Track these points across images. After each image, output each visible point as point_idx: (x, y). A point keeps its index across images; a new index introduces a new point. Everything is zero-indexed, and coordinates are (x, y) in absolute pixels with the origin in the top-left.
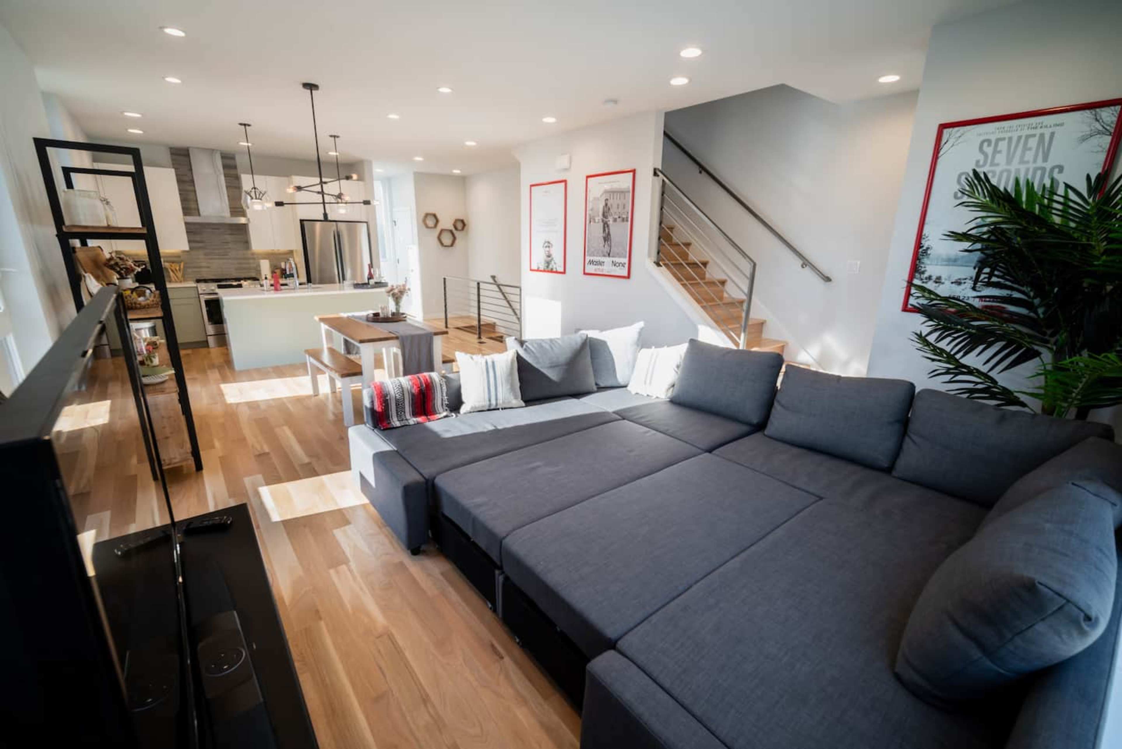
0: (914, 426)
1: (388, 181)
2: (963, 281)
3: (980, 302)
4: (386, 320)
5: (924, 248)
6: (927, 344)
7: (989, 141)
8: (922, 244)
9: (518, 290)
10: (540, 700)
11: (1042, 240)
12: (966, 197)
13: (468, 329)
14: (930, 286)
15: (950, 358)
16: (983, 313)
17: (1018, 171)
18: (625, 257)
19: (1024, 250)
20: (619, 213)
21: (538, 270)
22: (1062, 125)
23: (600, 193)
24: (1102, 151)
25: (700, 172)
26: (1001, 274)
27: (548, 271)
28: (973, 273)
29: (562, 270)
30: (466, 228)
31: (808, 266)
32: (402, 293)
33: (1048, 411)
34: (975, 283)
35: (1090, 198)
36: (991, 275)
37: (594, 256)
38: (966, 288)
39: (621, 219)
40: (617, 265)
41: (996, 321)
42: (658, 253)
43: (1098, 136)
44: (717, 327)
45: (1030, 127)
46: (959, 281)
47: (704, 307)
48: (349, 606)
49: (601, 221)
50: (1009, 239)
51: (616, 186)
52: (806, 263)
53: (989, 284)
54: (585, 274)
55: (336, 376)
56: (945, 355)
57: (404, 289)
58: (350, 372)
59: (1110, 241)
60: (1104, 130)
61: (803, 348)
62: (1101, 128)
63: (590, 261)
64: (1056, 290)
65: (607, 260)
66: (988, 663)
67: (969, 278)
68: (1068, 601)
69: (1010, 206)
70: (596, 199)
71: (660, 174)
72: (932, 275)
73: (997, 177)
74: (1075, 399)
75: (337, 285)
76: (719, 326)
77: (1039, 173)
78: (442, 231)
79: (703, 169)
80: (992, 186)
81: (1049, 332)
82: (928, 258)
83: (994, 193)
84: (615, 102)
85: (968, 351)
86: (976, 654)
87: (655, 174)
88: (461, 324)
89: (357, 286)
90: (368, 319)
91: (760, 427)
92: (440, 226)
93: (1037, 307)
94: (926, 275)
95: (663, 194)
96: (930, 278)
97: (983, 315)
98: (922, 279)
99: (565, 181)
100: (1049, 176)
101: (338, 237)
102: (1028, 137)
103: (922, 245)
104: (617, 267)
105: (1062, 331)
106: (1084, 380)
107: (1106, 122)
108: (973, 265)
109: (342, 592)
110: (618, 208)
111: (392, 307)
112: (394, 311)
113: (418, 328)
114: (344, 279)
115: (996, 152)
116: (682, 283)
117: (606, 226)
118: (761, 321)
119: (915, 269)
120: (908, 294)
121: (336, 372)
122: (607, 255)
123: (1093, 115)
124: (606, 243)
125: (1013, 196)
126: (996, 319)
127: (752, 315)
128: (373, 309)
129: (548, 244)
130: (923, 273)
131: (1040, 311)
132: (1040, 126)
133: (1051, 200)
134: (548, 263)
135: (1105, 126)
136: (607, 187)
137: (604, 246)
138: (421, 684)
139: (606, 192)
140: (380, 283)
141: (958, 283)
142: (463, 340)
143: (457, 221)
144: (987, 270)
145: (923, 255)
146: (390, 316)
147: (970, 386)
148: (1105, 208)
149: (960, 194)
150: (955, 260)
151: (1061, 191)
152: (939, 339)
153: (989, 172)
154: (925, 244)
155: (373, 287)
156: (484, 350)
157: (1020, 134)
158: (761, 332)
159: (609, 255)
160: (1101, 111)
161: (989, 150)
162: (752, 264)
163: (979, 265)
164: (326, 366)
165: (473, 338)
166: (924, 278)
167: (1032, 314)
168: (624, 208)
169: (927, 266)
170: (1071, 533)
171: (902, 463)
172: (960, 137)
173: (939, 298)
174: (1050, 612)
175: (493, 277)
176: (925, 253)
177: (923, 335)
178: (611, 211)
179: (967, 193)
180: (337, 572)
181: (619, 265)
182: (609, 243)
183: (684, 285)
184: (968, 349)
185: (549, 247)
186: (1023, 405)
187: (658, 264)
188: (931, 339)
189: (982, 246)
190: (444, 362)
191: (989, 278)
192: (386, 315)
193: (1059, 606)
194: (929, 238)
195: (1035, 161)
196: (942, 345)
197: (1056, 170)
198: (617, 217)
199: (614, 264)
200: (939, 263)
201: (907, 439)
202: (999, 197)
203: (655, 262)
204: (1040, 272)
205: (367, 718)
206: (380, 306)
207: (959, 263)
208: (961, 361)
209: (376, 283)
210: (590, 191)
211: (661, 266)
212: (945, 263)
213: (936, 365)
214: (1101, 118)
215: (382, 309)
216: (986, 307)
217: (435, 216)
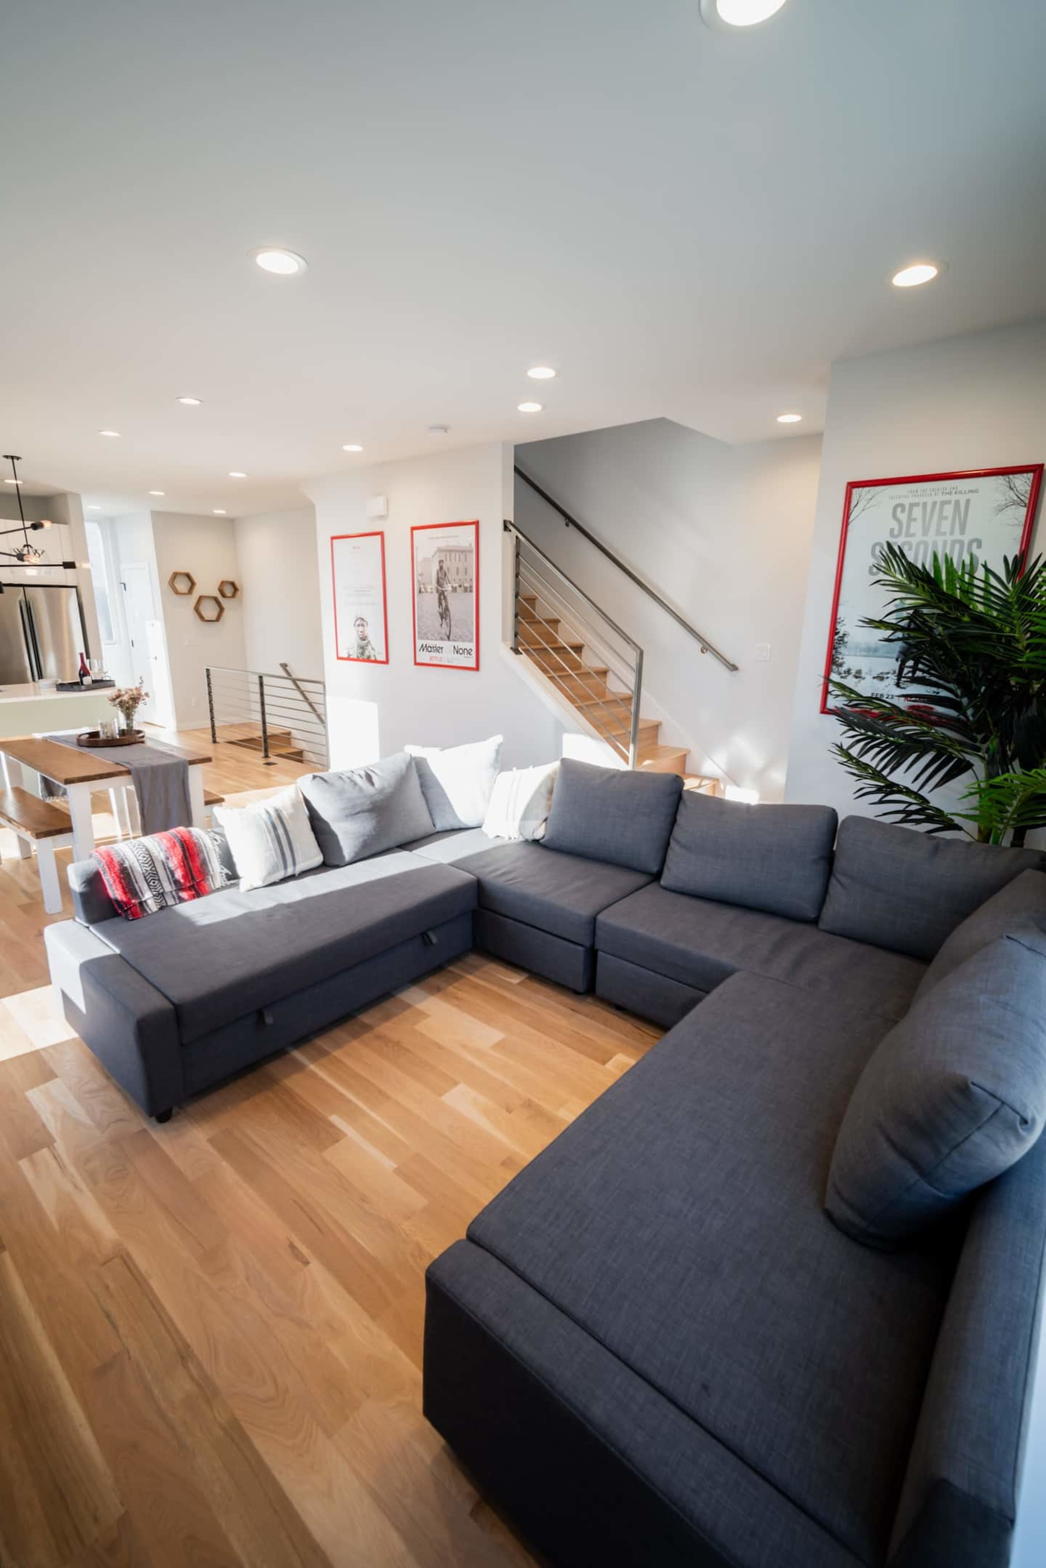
0: (840, 863)
1: (109, 524)
2: (885, 676)
3: (906, 702)
4: (111, 743)
5: (841, 634)
6: (850, 758)
7: (902, 506)
8: (837, 629)
9: (321, 686)
10: (366, 1320)
11: (965, 631)
12: (881, 573)
13: (247, 743)
14: (850, 682)
15: (876, 775)
16: (911, 717)
17: (935, 543)
18: (471, 641)
19: (946, 642)
20: (460, 580)
21: (348, 659)
22: (976, 491)
23: (433, 553)
24: (1019, 525)
25: (567, 525)
26: (926, 669)
27: (364, 660)
28: (896, 665)
29: (384, 659)
30: (239, 593)
31: (708, 652)
32: (135, 699)
33: (985, 836)
34: (899, 679)
35: (1009, 583)
36: (915, 669)
37: (428, 639)
38: (889, 684)
39: (462, 588)
40: (461, 651)
41: (924, 726)
42: (516, 636)
43: (1014, 507)
44: (599, 736)
45: (945, 491)
46: (881, 675)
47: (579, 708)
48: (53, 1219)
49: (435, 591)
50: (931, 629)
51: (452, 543)
52: (707, 647)
53: (914, 680)
54: (416, 664)
55: (28, 836)
56: (870, 771)
57: (140, 695)
58: (52, 828)
59: (1034, 634)
60: (1019, 500)
61: (709, 757)
62: (1016, 498)
63: (422, 646)
64: (983, 688)
65: (447, 645)
66: (927, 1187)
67: (892, 672)
68: (1003, 1103)
69: (930, 588)
70: (425, 560)
71: (511, 528)
72: (852, 667)
73: (914, 548)
74: (1010, 819)
75: (31, 684)
76: (601, 733)
77: (957, 546)
78: (201, 598)
79: (570, 520)
80: (909, 563)
81: (980, 737)
82: (845, 647)
83: (912, 571)
84: (445, 429)
85: (895, 766)
86: (912, 1176)
87: (506, 528)
88: (237, 736)
89: (61, 687)
90: (80, 743)
91: (657, 877)
92: (197, 593)
93: (966, 710)
94: (845, 668)
95: (517, 555)
96: (848, 672)
97: (910, 719)
98: (840, 674)
99: (381, 534)
100: (968, 551)
101: (28, 611)
102: (943, 503)
103: (837, 631)
104: (461, 654)
105: (993, 737)
106: (1019, 797)
107: (1020, 491)
108: (895, 656)
109: (40, 1196)
110: (458, 573)
111: (120, 722)
112: (124, 727)
113: (163, 754)
114: (41, 676)
115: (911, 519)
116: (549, 675)
117: (442, 597)
118: (656, 724)
119: (832, 661)
120: (826, 692)
121: (27, 828)
122: (447, 638)
123: (1006, 481)
124: (444, 620)
125: (932, 575)
126: (923, 723)
127: (642, 715)
128: (89, 726)
129: (361, 622)
130: (841, 665)
131: (970, 712)
132: (955, 490)
133: (971, 584)
134: (363, 648)
135: (1019, 495)
136: (442, 544)
137: (441, 625)
138: (177, 1331)
139: (440, 550)
140: (102, 681)
141: (880, 678)
142: (239, 761)
143: (223, 583)
144: (910, 663)
145: (840, 644)
146: (118, 737)
147: (901, 807)
148: (1024, 597)
149: (875, 570)
150: (876, 650)
151: (980, 573)
152: (863, 752)
153: (904, 543)
154: (841, 629)
155: (89, 688)
156: (274, 776)
157: (935, 500)
158: (656, 737)
159: (449, 637)
160: (1014, 478)
161: (904, 517)
162: (639, 651)
163: (902, 657)
164: (10, 820)
165: (255, 757)
166: (842, 672)
167: (962, 717)
168: (466, 573)
169: (845, 657)
170: (1005, 1006)
171: (828, 913)
172: (871, 499)
173: (861, 699)
174: (985, 1119)
175: (284, 666)
176: (841, 640)
177: (845, 747)
178: (449, 576)
179: (882, 569)
180: (33, 1163)
181: (464, 652)
182: (448, 621)
183: (551, 678)
184: (895, 764)
185: (363, 625)
186: (958, 828)
187: (516, 651)
188: (854, 752)
189: (903, 635)
190: (207, 803)
191: (914, 672)
192: (109, 735)
193: (995, 1110)
194: (844, 622)
195: (952, 533)
196: (866, 759)
197: (975, 545)
198: (456, 585)
199: (457, 651)
200: (858, 654)
201: (833, 881)
202: (917, 577)
203: (511, 648)
204: (965, 668)
205: (85, 1405)
206: (99, 722)
207: (880, 653)
208: (889, 778)
209: (94, 682)
210: (417, 547)
211: (521, 653)
212: (864, 653)
213: (862, 783)
214: (1015, 487)
215: (104, 726)
216: (912, 707)
217: (188, 576)
